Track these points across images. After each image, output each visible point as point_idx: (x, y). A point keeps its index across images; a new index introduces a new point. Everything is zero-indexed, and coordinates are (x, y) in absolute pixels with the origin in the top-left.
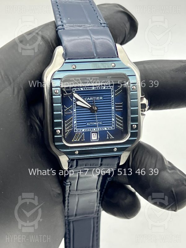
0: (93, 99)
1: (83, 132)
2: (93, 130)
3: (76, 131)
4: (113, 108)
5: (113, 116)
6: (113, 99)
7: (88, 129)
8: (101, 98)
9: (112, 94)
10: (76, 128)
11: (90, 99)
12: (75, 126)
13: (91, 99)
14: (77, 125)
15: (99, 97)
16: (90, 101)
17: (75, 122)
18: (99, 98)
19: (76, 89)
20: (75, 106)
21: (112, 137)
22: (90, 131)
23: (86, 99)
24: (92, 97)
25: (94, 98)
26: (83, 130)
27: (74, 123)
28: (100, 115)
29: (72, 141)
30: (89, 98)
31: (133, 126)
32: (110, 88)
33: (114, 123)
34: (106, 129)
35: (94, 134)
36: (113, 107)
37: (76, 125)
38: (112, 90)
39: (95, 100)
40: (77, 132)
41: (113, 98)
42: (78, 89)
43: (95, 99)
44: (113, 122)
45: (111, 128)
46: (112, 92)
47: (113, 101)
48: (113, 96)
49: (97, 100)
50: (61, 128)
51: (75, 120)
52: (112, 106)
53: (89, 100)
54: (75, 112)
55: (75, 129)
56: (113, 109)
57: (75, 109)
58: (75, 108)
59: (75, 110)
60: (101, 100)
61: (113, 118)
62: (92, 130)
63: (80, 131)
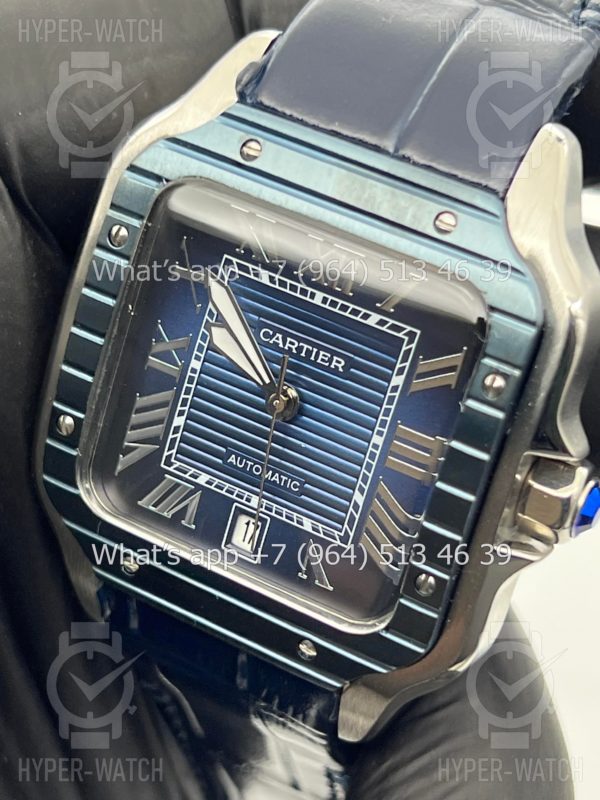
0: (299, 349)
1: (198, 487)
2: (248, 500)
3: (169, 464)
4: (378, 440)
5: (365, 480)
6: (397, 394)
7: (226, 487)
8: (339, 363)
9: (398, 366)
10: (174, 451)
11: (284, 344)
12: (173, 441)
13: (288, 345)
14: (183, 439)
15: (334, 353)
16: (281, 350)
17: (179, 421)
18: (330, 361)
19: (241, 267)
20: (206, 345)
21: (322, 582)
22: (234, 497)
23: (266, 335)
24: (300, 340)
25: (306, 346)
26: (203, 479)
27: (175, 424)
28: (303, 445)
29: (139, 503)
30: (280, 336)
31: (423, 577)
32: (400, 335)
33: (357, 517)
34: (307, 525)
35: (248, 524)
36: (380, 433)
37: (179, 435)
38: (404, 348)
39: (307, 359)
40: (171, 469)
41: (395, 389)
42: (246, 270)
43: (309, 353)
44: (351, 509)
45: (336, 532)
46: (405, 360)
47: (393, 407)
48: (398, 380)
49: (314, 363)
50: (81, 416)
51: (181, 413)
52: (377, 428)
53: (275, 346)
54: (194, 371)
55: (166, 454)
56: (376, 446)
57: (198, 358)
58: (202, 356)
59: (196, 364)
60: (335, 371)
61: (362, 490)
62: (243, 501)
63: (187, 476)
